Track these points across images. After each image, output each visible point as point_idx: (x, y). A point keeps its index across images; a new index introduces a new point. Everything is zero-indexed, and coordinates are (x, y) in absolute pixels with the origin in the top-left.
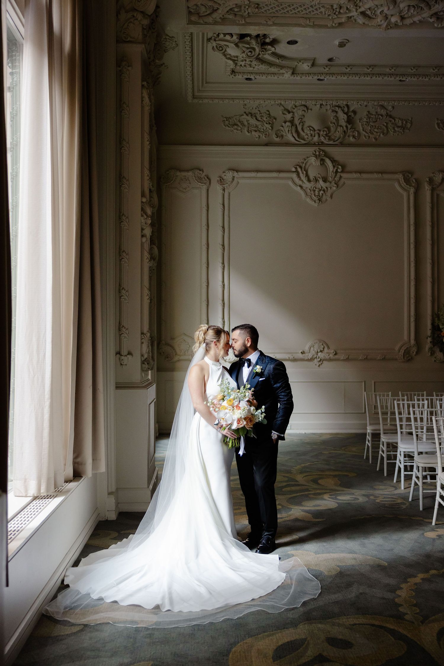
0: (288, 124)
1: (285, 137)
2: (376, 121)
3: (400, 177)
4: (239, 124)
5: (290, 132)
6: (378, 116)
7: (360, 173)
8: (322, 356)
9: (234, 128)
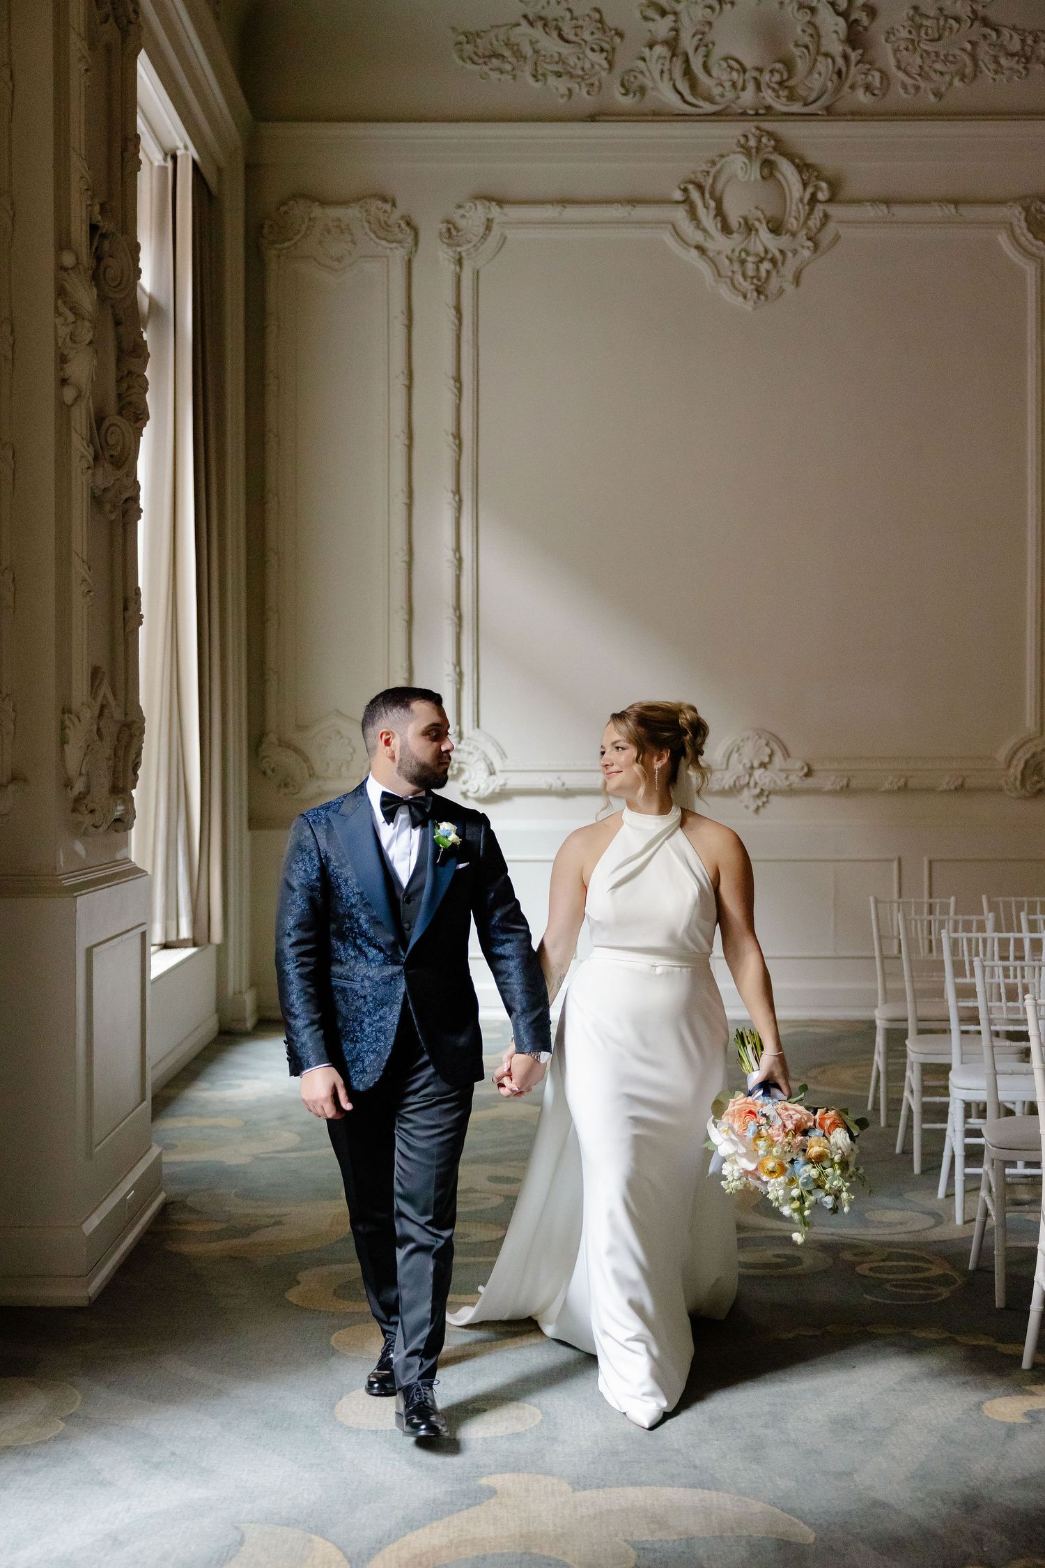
0: (660, 50)
1: (651, 94)
2: (939, 39)
3: (1015, 213)
4: (507, 53)
5: (666, 76)
6: (946, 21)
7: (888, 202)
8: (767, 780)
9: (491, 66)
